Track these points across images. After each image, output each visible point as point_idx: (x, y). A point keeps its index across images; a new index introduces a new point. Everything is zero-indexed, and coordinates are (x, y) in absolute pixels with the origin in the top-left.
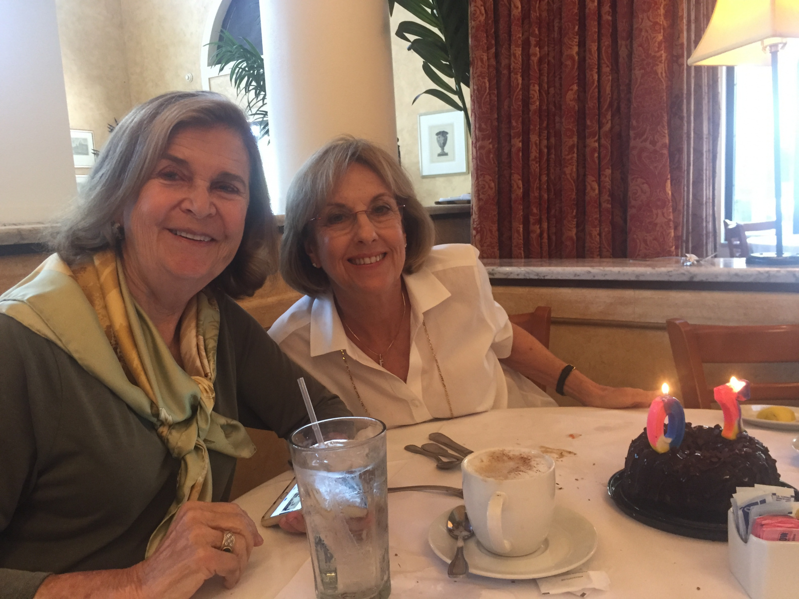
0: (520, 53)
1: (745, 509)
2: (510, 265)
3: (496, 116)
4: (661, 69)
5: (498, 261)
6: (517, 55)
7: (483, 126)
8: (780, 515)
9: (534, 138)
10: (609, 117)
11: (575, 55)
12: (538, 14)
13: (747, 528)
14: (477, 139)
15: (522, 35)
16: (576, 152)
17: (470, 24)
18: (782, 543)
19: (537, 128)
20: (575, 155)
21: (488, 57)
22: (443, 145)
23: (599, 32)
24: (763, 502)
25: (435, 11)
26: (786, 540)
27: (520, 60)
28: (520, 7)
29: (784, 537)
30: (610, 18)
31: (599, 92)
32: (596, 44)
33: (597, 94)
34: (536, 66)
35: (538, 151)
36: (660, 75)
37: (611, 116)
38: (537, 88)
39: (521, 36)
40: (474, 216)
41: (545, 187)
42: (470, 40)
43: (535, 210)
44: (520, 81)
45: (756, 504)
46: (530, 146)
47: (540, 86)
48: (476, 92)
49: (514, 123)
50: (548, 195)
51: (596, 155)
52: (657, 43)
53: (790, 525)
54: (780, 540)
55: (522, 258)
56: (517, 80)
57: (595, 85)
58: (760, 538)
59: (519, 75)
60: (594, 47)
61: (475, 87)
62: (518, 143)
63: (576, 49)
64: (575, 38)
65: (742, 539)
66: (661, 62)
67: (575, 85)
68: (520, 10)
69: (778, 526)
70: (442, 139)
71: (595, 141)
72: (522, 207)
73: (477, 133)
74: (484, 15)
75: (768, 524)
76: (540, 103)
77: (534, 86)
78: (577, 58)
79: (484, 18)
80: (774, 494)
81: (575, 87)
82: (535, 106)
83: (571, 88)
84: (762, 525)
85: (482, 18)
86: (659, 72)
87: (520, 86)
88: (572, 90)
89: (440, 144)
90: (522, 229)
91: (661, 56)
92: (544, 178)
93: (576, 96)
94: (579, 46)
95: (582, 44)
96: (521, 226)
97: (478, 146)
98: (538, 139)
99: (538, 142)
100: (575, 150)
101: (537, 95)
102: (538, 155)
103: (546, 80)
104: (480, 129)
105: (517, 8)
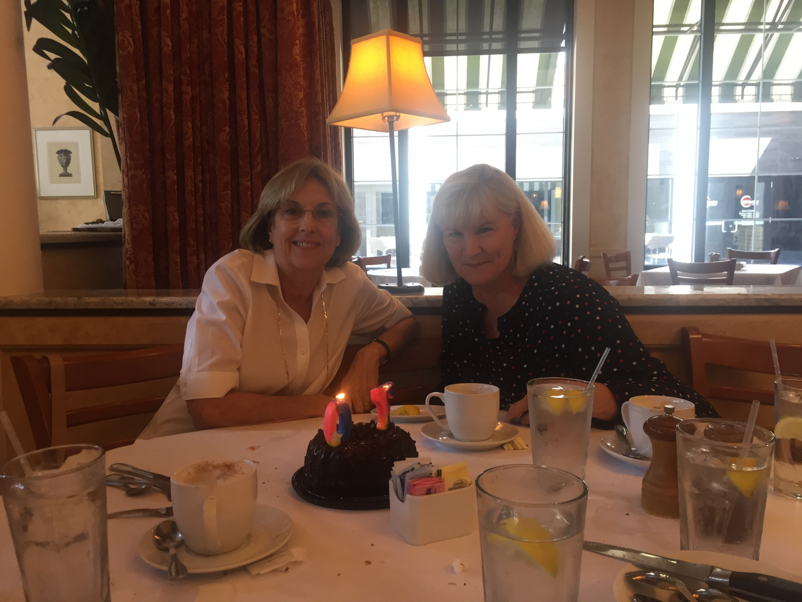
0: (172, 89)
1: (401, 477)
2: (168, 295)
3: (148, 147)
4: (303, 122)
5: (154, 291)
6: (169, 91)
7: (135, 155)
8: (425, 477)
9: (189, 172)
10: (259, 160)
11: (226, 99)
12: (189, 56)
13: (403, 491)
14: (129, 168)
15: (174, 72)
16: (230, 189)
17: (117, 53)
18: (427, 496)
19: (192, 163)
20: (230, 192)
21: (138, 87)
22: (66, 165)
23: (248, 82)
24: (413, 469)
25: (76, 32)
26: (430, 494)
27: (173, 96)
28: (170, 45)
29: (429, 492)
30: (257, 71)
31: (250, 136)
32: (246, 92)
33: (248, 137)
34: (188, 103)
35: (193, 185)
36: (302, 128)
37: (261, 159)
38: (190, 124)
39: (172, 73)
40: (127, 246)
41: (201, 219)
42: (118, 69)
43: (192, 242)
44: (173, 116)
45: (408, 471)
46: (186, 180)
47: (193, 123)
48: (126, 120)
49: (168, 157)
50: (204, 228)
51: (249, 193)
52: (299, 100)
53: (432, 482)
54: (427, 494)
55: (180, 288)
56: (170, 115)
57: (246, 130)
58: (413, 495)
59: (172, 110)
60: (244, 95)
61: (125, 116)
62: (172, 176)
63: (226, 94)
64: (226, 84)
65: (400, 500)
66: (302, 117)
67: (228, 127)
68: (170, 48)
69: (425, 484)
70: (64, 158)
71: (247, 181)
72: (178, 239)
73: (128, 162)
74: (133, 47)
75: (418, 484)
76: (193, 139)
77: (187, 123)
78: (228, 102)
79: (133, 49)
80: (419, 463)
81: (227, 129)
82: (189, 142)
83: (223, 129)
84: (415, 485)
85: (131, 49)
86: (302, 125)
87: (173, 121)
88: (224, 131)
89: (62, 163)
90: (179, 260)
91: (302, 112)
92: (200, 211)
93: (229, 137)
94: (229, 91)
95: (232, 90)
96: (179, 257)
97: (130, 174)
98: (193, 174)
99: (193, 176)
100: (230, 186)
101: (190, 131)
102: (193, 189)
103: (199, 119)
104: (132, 158)
105: (168, 46)
